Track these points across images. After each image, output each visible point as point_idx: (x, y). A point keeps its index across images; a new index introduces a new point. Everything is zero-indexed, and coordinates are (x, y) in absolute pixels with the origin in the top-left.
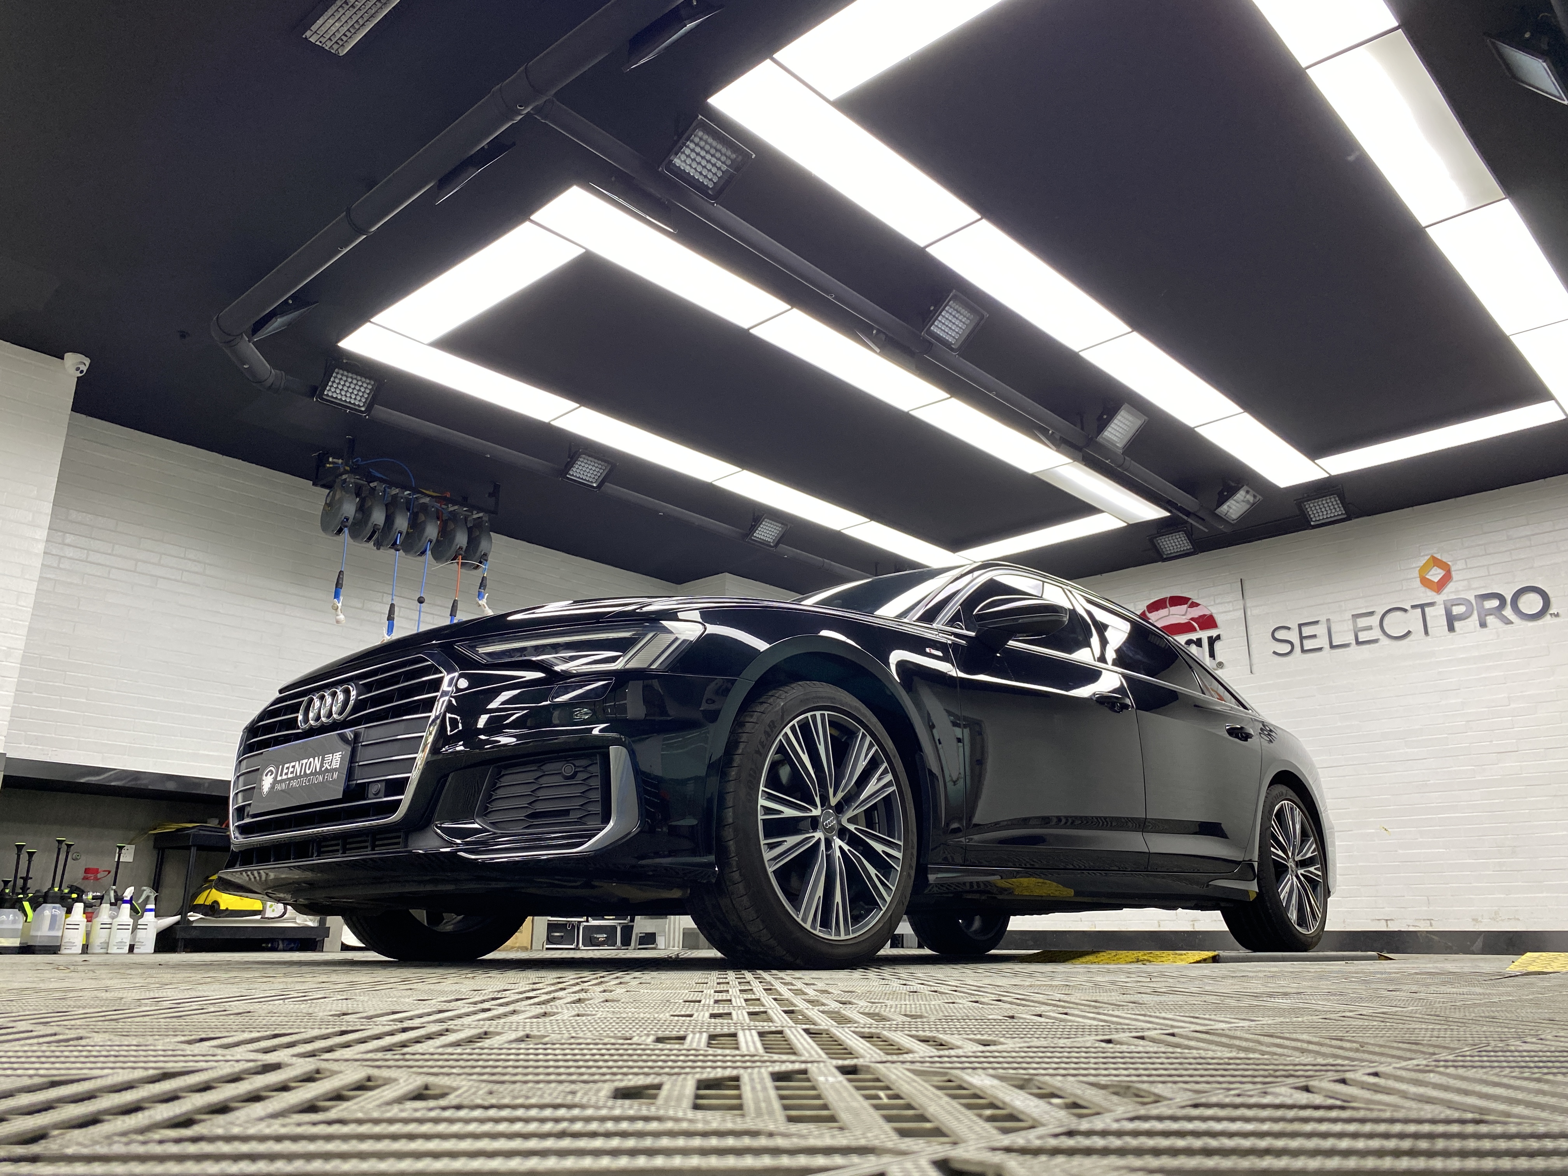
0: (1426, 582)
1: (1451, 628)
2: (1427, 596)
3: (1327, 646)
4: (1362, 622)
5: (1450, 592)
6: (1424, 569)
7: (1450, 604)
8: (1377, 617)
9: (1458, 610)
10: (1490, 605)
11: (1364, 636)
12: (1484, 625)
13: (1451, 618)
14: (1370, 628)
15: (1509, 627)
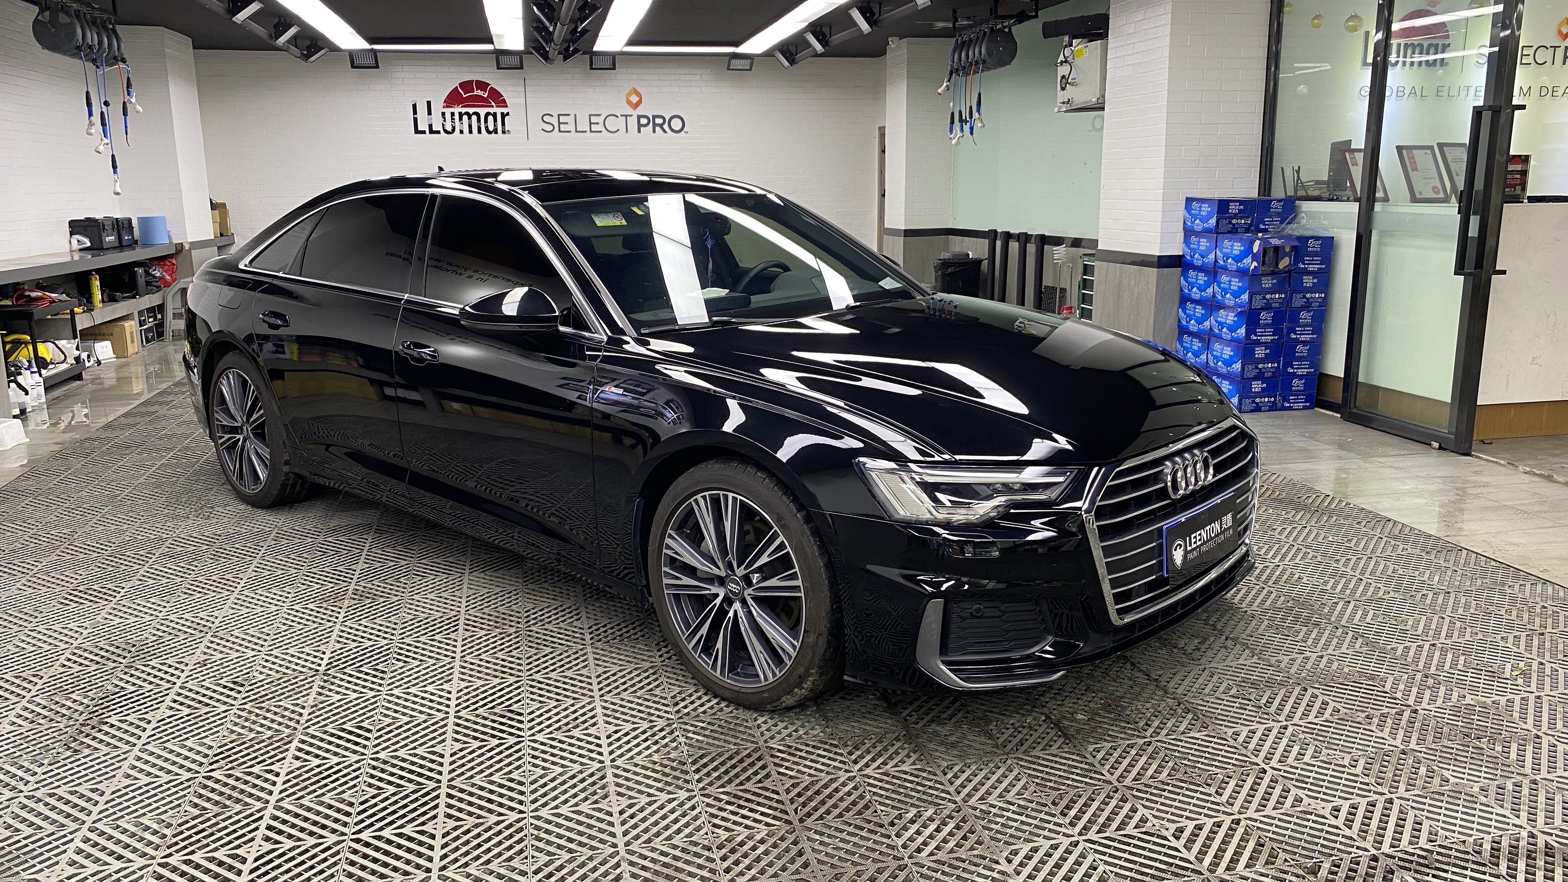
0: (629, 102)
1: (639, 131)
2: (629, 110)
3: (573, 130)
4: (593, 120)
5: (640, 111)
6: (629, 95)
7: (639, 117)
8: (603, 117)
9: (644, 121)
10: (659, 121)
11: (594, 128)
12: (654, 131)
13: (640, 126)
14: (598, 123)
15: (666, 134)
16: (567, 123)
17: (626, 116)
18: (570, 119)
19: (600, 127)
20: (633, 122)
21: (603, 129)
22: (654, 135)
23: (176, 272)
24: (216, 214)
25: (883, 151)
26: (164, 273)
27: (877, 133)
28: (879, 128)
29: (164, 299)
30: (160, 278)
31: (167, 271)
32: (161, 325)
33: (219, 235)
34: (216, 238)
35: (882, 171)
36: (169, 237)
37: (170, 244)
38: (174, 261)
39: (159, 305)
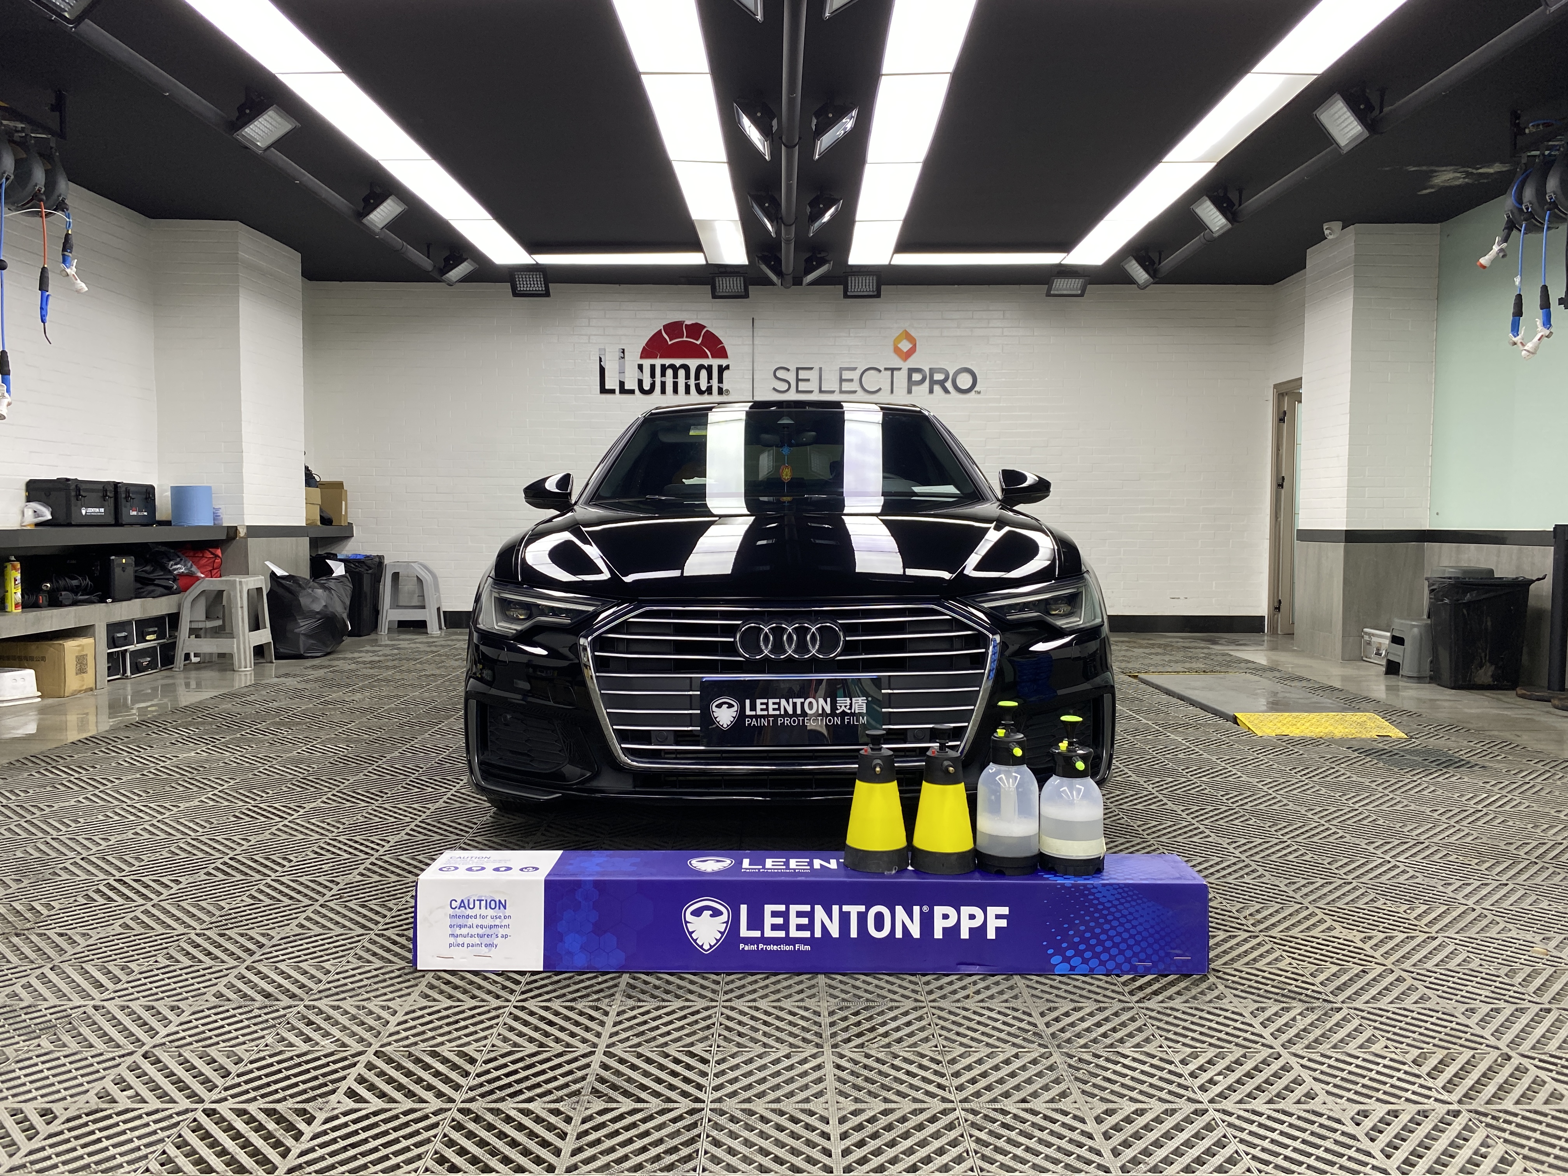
6: (898, 340)
7: (911, 371)
8: (858, 373)
9: (917, 377)
10: (938, 377)
11: (846, 386)
12: (931, 391)
13: (911, 383)
14: (852, 380)
15: (947, 396)
16: (808, 380)
17: (893, 370)
18: (813, 375)
19: (855, 386)
20: (901, 378)
21: (859, 389)
22: (931, 396)
23: (219, 568)
24: (316, 492)
25: (1282, 420)
26: (194, 569)
27: (1270, 394)
28: (1275, 386)
29: (179, 606)
30: (181, 575)
31: (204, 566)
32: (172, 646)
33: (319, 523)
34: (310, 525)
35: (1278, 449)
36: (216, 517)
37: (217, 527)
38: (219, 552)
39: (170, 615)
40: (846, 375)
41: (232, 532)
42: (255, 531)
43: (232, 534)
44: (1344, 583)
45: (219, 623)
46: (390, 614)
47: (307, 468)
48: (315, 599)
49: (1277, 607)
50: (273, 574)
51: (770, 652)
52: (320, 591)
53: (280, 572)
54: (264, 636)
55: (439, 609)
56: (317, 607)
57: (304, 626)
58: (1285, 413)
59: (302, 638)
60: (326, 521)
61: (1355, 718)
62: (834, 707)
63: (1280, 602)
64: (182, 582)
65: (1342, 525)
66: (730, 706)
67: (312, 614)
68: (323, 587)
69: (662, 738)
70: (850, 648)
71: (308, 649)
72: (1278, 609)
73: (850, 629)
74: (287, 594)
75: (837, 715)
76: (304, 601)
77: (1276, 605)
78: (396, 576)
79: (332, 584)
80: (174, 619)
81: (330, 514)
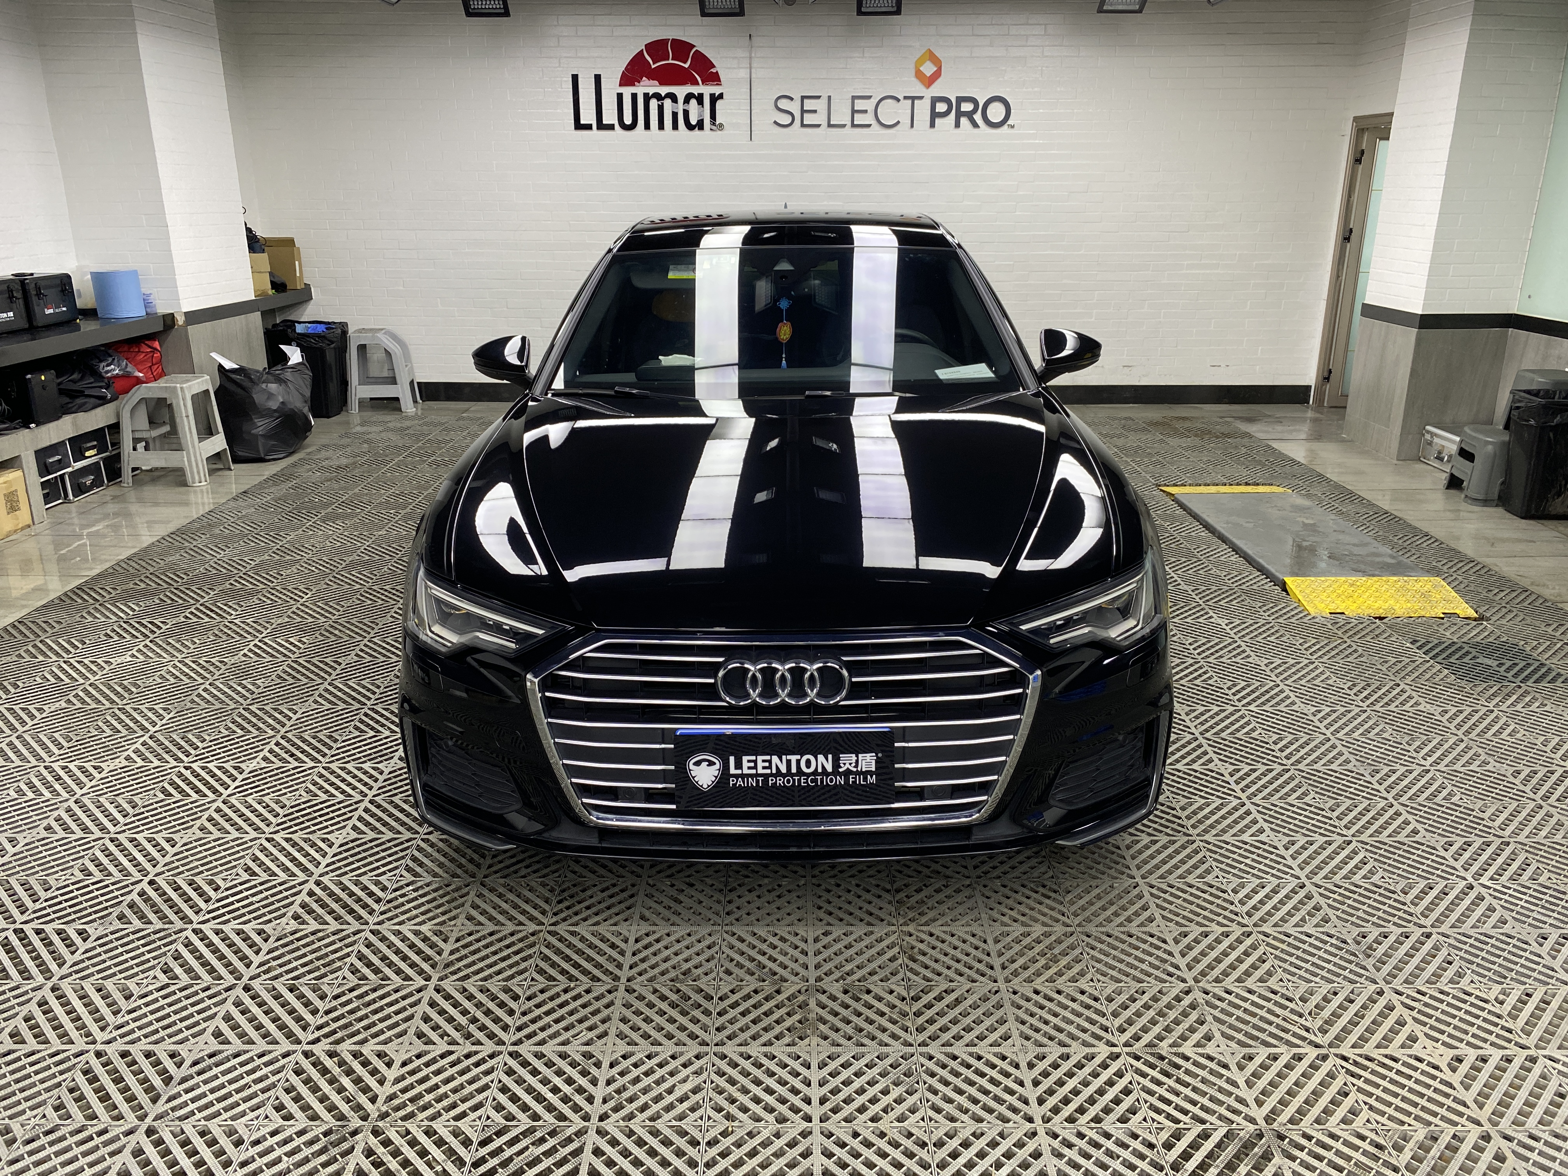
0: (919, 75)
1: (932, 125)
2: (918, 89)
5: (937, 89)
6: (920, 62)
7: (935, 100)
8: (874, 101)
9: (941, 107)
10: (967, 107)
11: (859, 119)
12: (957, 125)
13: (934, 115)
14: (865, 111)
15: (976, 130)
16: (815, 111)
17: (913, 99)
18: (820, 105)
19: (868, 119)
20: (923, 109)
21: (873, 122)
22: (957, 131)
23: (160, 362)
24: (263, 258)
25: (1358, 161)
26: (130, 368)
27: (1348, 129)
28: (1356, 119)
29: (118, 415)
30: (117, 377)
31: (142, 362)
32: (117, 458)
33: (271, 292)
34: (261, 296)
35: (1350, 196)
36: (147, 304)
37: (151, 316)
38: (156, 344)
39: (109, 427)
40: (860, 105)
41: (169, 321)
42: (195, 317)
43: (169, 322)
44: (1411, 375)
45: (166, 429)
46: (359, 391)
47: (249, 231)
48: (271, 396)
49: (1326, 376)
50: (221, 367)
51: (761, 695)
52: (273, 387)
53: (228, 365)
54: (218, 443)
55: (412, 383)
56: (274, 405)
57: (261, 426)
58: (1362, 152)
59: (261, 442)
60: (279, 286)
61: (1418, 586)
62: (836, 765)
63: (1330, 372)
64: (119, 385)
65: (1417, 308)
66: (711, 763)
67: (269, 413)
68: (279, 380)
69: (630, 795)
70: (857, 691)
71: (269, 451)
72: (1327, 379)
73: (855, 668)
74: (239, 390)
75: (840, 774)
76: (258, 398)
77: (1326, 374)
78: (362, 348)
79: (288, 375)
80: (115, 428)
81: (281, 278)
